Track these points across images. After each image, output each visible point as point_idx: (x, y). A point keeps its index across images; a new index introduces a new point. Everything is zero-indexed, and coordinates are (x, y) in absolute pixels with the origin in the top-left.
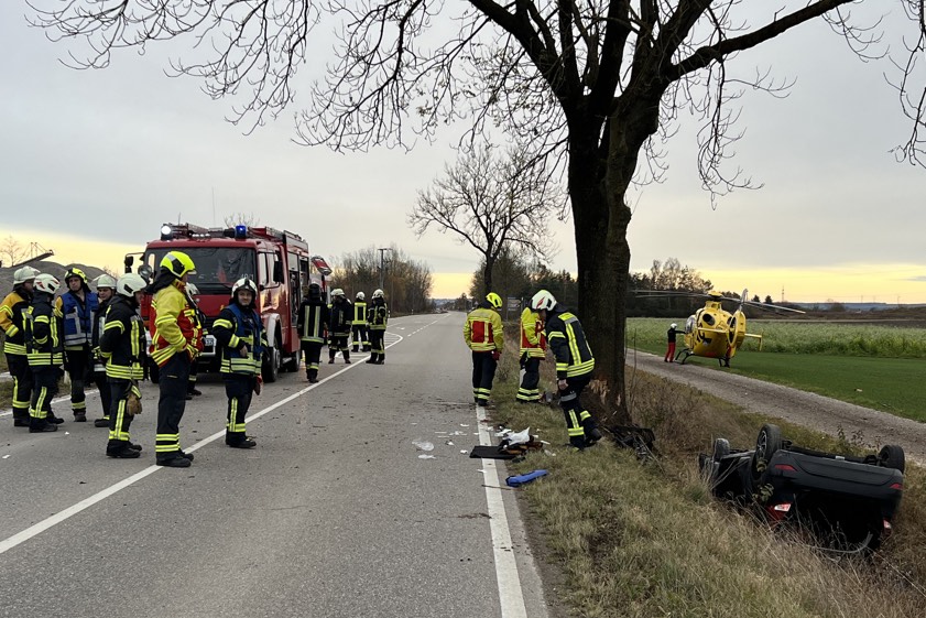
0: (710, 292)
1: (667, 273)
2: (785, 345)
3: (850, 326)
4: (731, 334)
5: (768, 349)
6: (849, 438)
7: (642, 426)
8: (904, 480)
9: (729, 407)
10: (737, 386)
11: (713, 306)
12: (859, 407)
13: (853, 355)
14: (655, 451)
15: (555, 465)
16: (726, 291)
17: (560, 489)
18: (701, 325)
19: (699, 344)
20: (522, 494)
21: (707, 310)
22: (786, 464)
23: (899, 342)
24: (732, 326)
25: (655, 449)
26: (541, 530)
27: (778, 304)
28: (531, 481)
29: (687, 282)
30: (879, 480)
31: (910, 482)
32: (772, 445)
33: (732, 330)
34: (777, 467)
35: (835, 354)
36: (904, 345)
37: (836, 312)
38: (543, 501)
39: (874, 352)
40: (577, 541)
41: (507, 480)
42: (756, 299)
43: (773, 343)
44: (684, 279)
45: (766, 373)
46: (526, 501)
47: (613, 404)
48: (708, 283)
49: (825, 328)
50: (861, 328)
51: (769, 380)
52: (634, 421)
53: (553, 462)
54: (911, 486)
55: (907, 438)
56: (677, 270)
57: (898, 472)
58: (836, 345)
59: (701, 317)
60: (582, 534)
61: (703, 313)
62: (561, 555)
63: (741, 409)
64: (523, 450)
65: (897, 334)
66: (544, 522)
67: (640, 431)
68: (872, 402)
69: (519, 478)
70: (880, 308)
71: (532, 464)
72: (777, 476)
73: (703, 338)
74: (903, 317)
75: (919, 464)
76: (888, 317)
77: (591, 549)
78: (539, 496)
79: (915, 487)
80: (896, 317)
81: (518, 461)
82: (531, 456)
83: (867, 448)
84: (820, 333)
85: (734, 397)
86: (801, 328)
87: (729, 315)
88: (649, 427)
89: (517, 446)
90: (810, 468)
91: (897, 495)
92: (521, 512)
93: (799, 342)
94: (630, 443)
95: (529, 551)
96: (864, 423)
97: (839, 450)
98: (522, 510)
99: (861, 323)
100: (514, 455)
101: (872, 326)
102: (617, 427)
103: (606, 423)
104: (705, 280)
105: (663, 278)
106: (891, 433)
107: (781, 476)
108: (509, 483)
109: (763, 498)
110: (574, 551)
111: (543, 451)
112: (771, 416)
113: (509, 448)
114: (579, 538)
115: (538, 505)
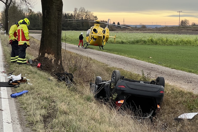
0: (96, 20)
1: (80, 13)
2: (124, 41)
3: (148, 34)
4: (104, 37)
5: (118, 43)
6: (146, 75)
7: (68, 72)
8: (165, 90)
9: (102, 64)
10: (106, 56)
11: (97, 25)
12: (150, 63)
13: (149, 44)
14: (74, 82)
15: (32, 88)
16: (103, 20)
17: (33, 97)
18: (92, 33)
19: (92, 41)
20: (17, 100)
21: (95, 27)
22: (122, 85)
23: (165, 39)
24: (104, 33)
25: (73, 81)
26: (24, 114)
27: (122, 25)
28: (21, 95)
29: (88, 17)
30: (156, 90)
31: (167, 91)
32: (117, 78)
33: (104, 35)
34: (119, 86)
35: (142, 44)
36: (167, 40)
37: (143, 28)
38: (25, 103)
39: (156, 43)
40: (38, 118)
41: (11, 95)
42: (114, 23)
43: (120, 40)
44: (86, 15)
45: (117, 52)
46: (19, 103)
47: (57, 64)
48: (96, 17)
49: (139, 34)
50: (152, 34)
51: (118, 54)
52: (65, 70)
53: (31, 87)
54: (167, 92)
55: (167, 75)
56: (84, 12)
57: (162, 87)
58: (143, 41)
59: (92, 30)
60: (40, 115)
61: (93, 29)
62: (31, 124)
63: (107, 65)
64: (19, 83)
65: (164, 36)
66: (25, 111)
67: (67, 74)
68: (155, 61)
69: (16, 94)
70: (159, 27)
71: (22, 88)
72: (119, 90)
73: (93, 38)
74: (167, 30)
75: (170, 84)
76: (162, 30)
77: (44, 121)
78: (24, 101)
79: (169, 92)
80: (164, 30)
81: (16, 87)
82: (22, 85)
83: (152, 79)
84: (137, 36)
85: (105, 61)
86: (131, 34)
87: (103, 29)
88: (71, 73)
89: (16, 82)
90: (131, 86)
91: (162, 95)
92: (16, 108)
93: (129, 39)
94: (64, 79)
95: (18, 123)
96: (152, 69)
97: (142, 80)
98: (17, 107)
99: (152, 32)
100: (15, 85)
101: (155, 33)
102: (58, 73)
103: (54, 71)
104: (95, 16)
105: (78, 15)
106: (161, 73)
107: (120, 90)
108: (12, 96)
109: (113, 98)
110: (37, 122)
111: (27, 83)
112: (118, 67)
113: (13, 82)
114: (39, 116)
115: (23, 104)
